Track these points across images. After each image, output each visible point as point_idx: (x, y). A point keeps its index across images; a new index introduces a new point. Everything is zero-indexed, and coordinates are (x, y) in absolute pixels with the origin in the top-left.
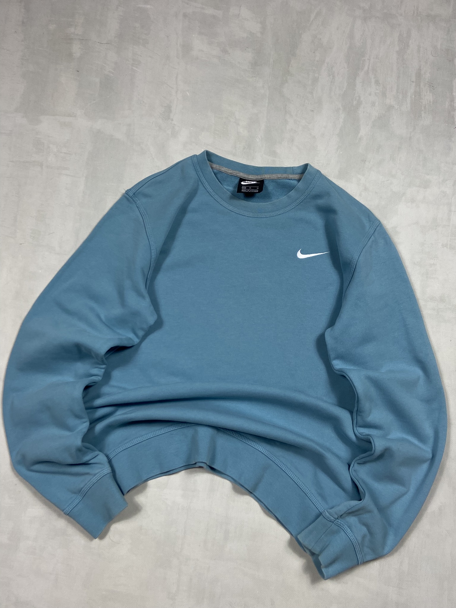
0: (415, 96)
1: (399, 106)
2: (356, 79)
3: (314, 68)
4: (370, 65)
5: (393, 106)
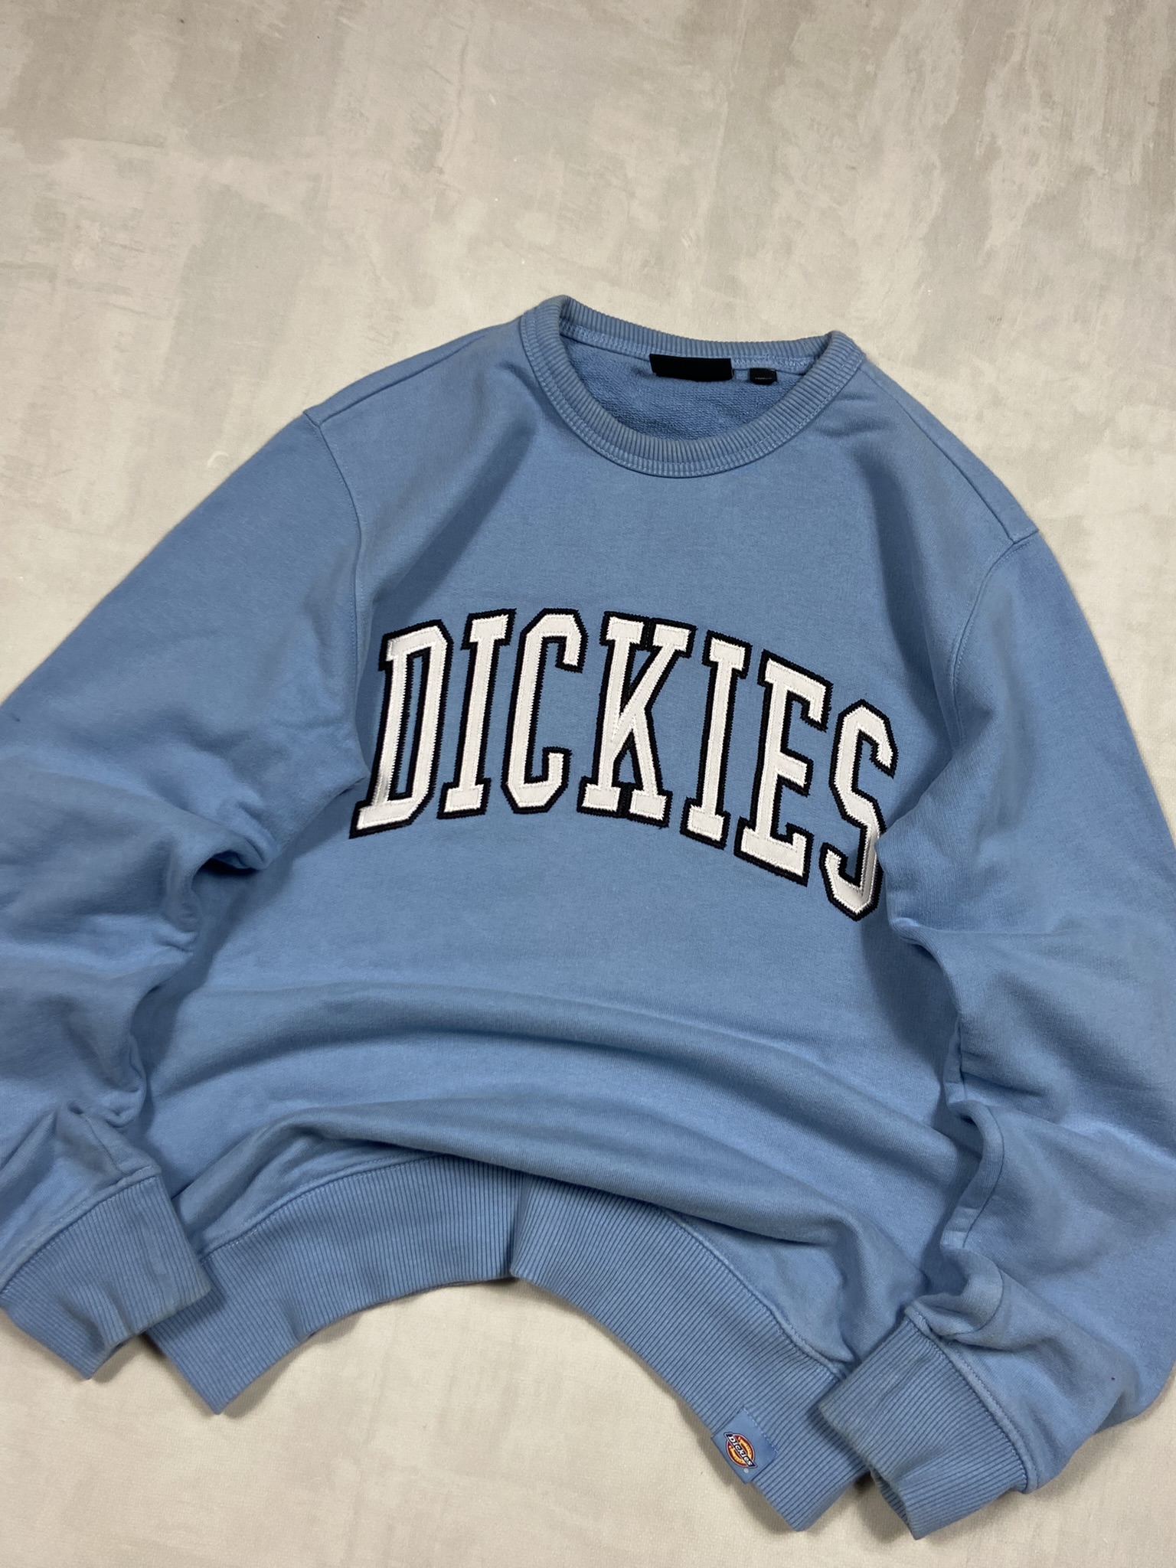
0: (1155, 144)
1: (1107, 170)
2: (985, 84)
3: (864, 48)
4: (1030, 51)
5: (1092, 169)
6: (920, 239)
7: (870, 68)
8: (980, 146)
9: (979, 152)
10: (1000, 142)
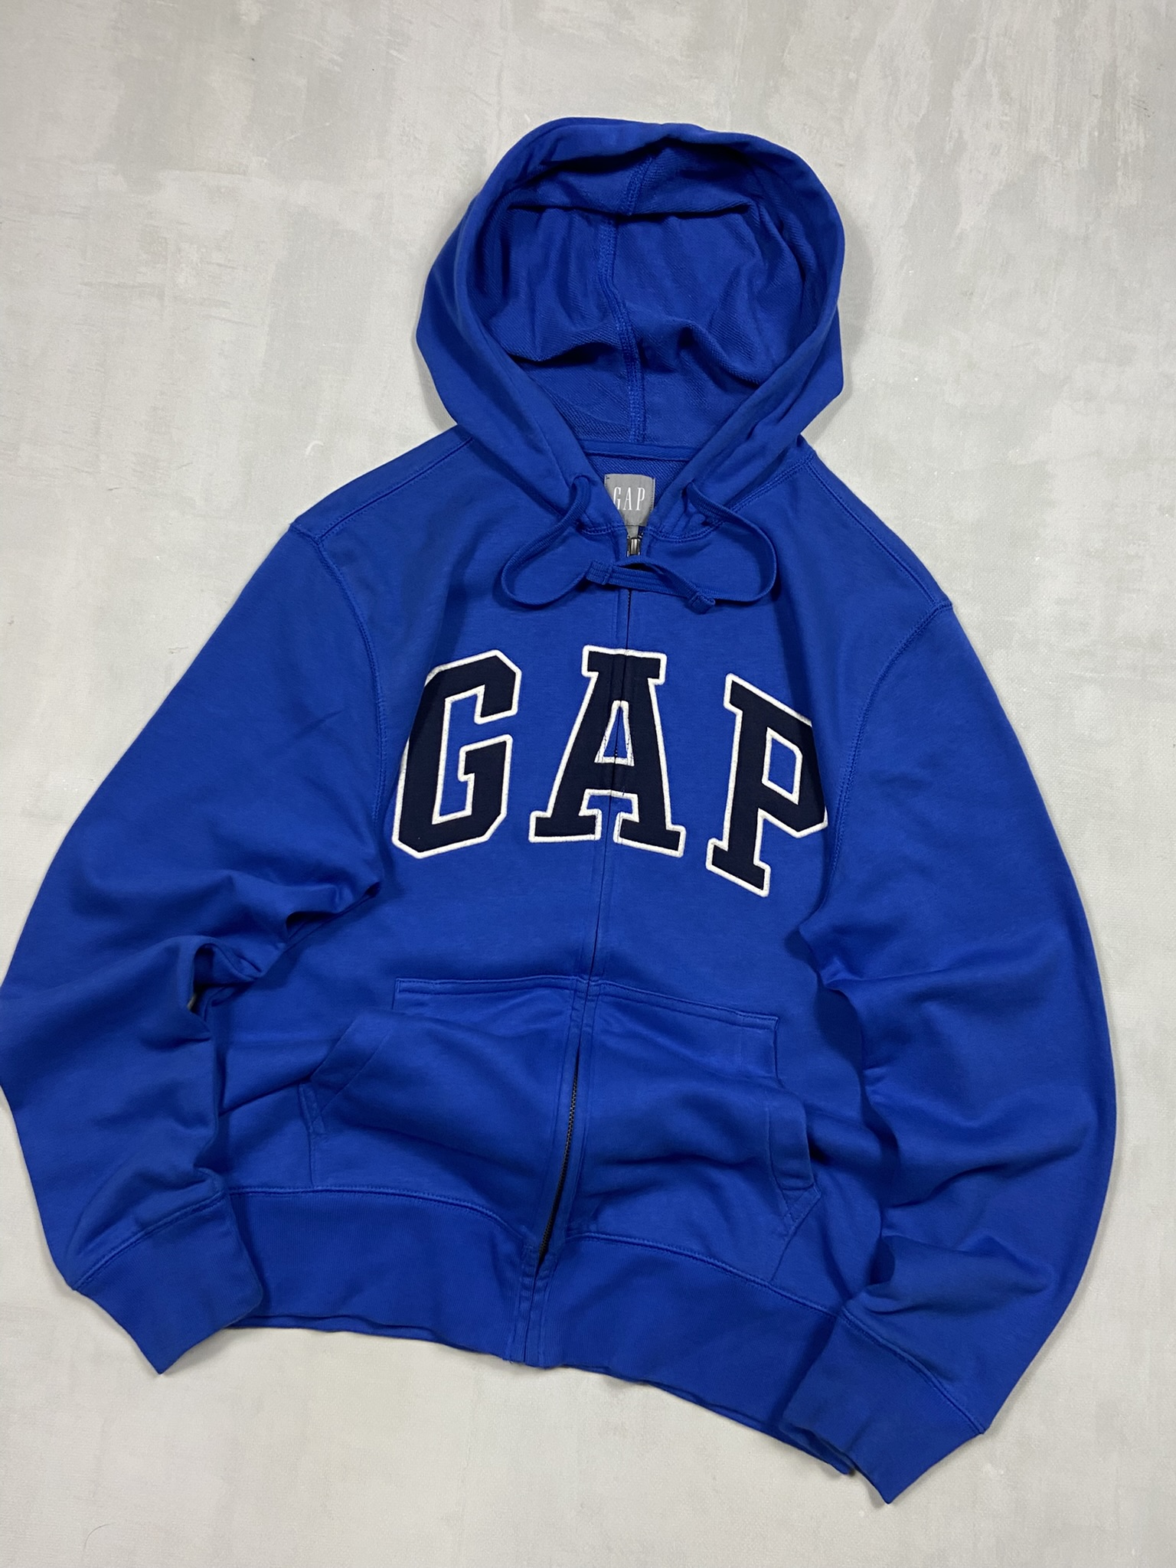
3: (846, 58)
4: (989, 53)
6: (901, 227)
7: (852, 75)
8: (950, 141)
9: (949, 147)
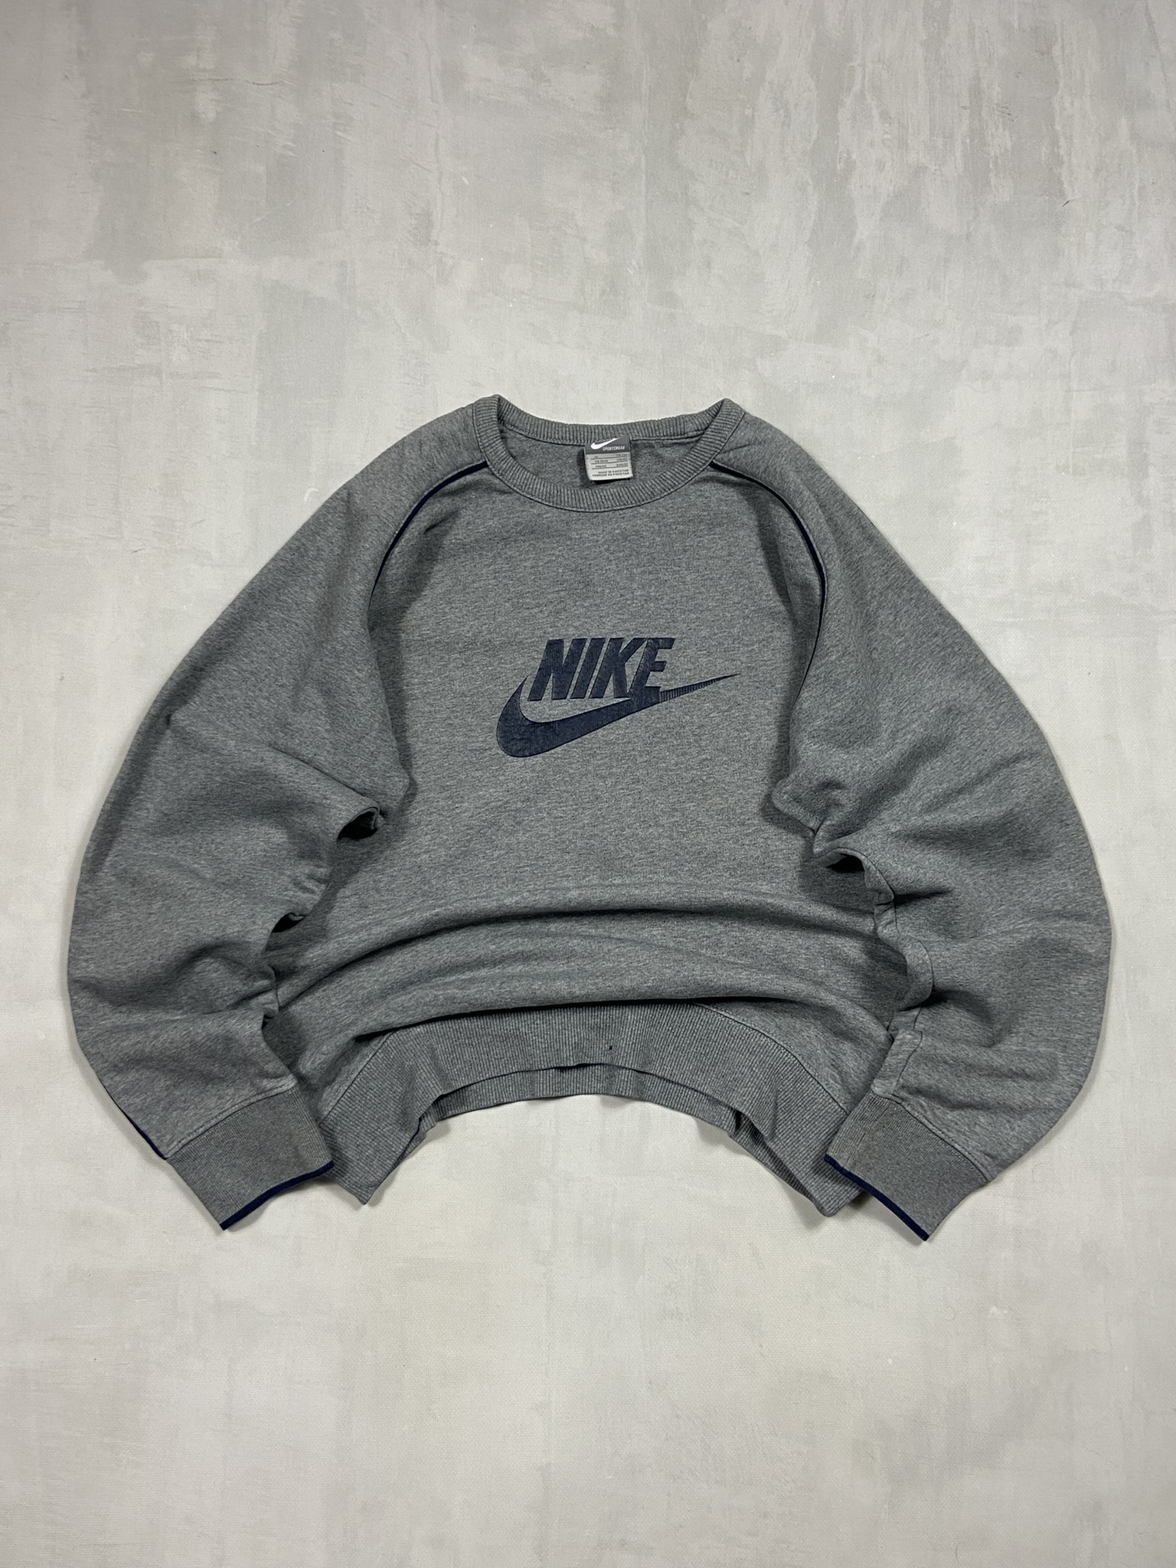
0: (971, 141)
1: (937, 167)
2: (837, 112)
5: (926, 167)
10: (854, 157)
